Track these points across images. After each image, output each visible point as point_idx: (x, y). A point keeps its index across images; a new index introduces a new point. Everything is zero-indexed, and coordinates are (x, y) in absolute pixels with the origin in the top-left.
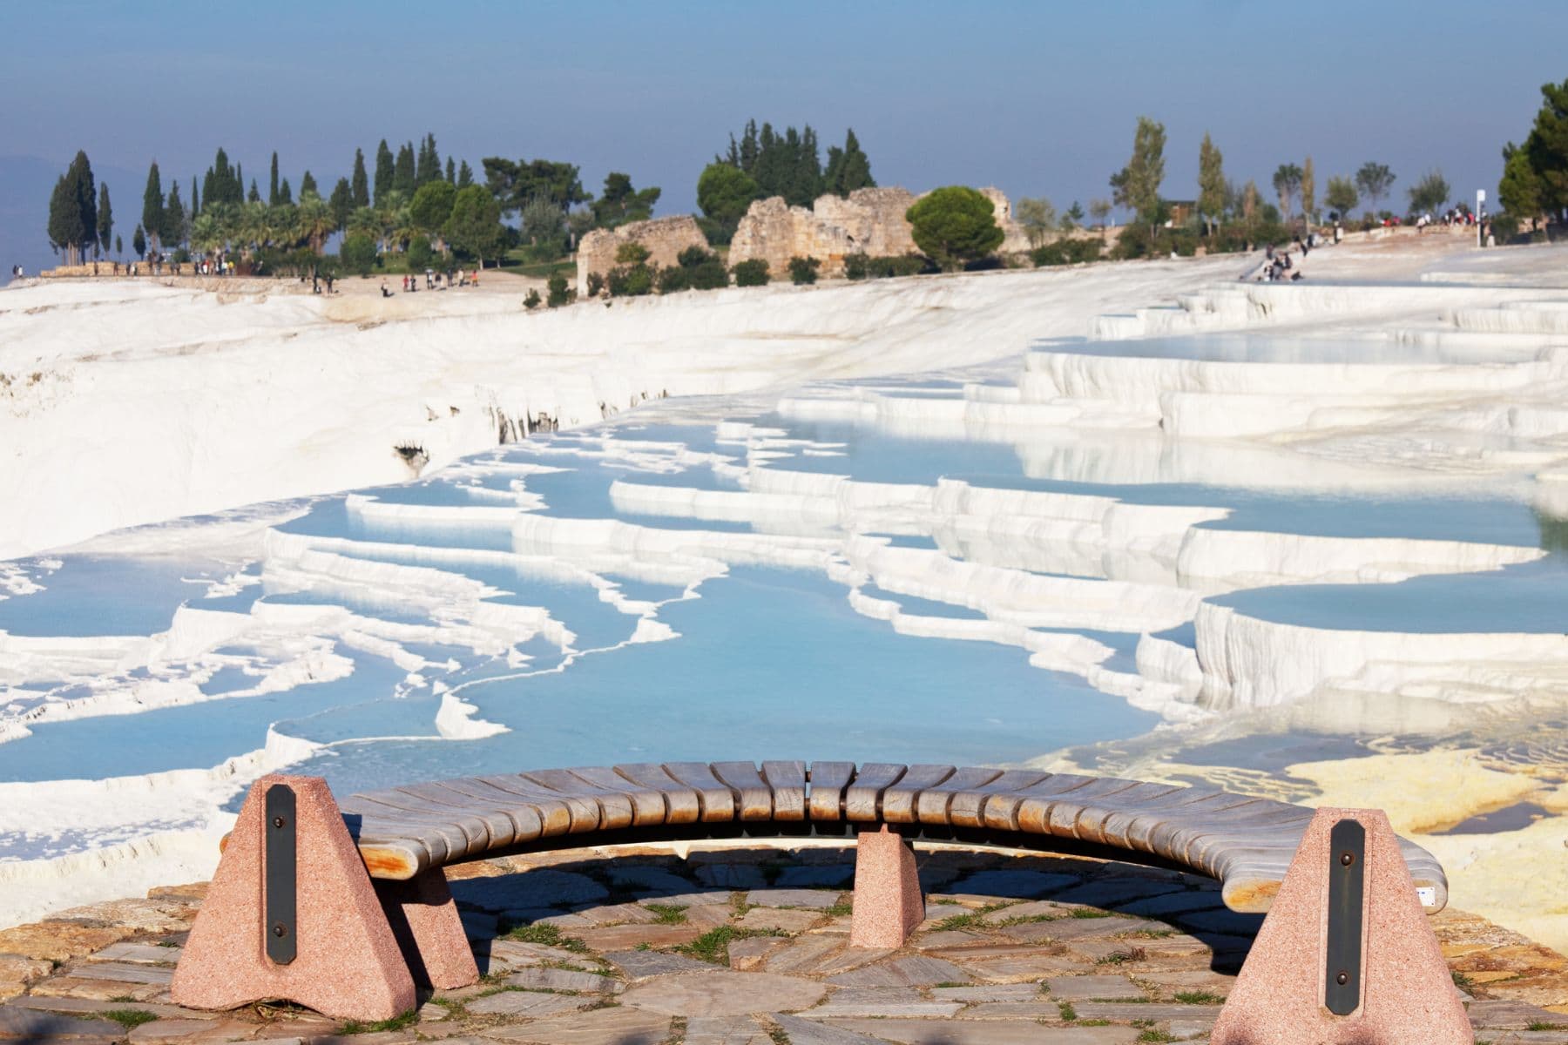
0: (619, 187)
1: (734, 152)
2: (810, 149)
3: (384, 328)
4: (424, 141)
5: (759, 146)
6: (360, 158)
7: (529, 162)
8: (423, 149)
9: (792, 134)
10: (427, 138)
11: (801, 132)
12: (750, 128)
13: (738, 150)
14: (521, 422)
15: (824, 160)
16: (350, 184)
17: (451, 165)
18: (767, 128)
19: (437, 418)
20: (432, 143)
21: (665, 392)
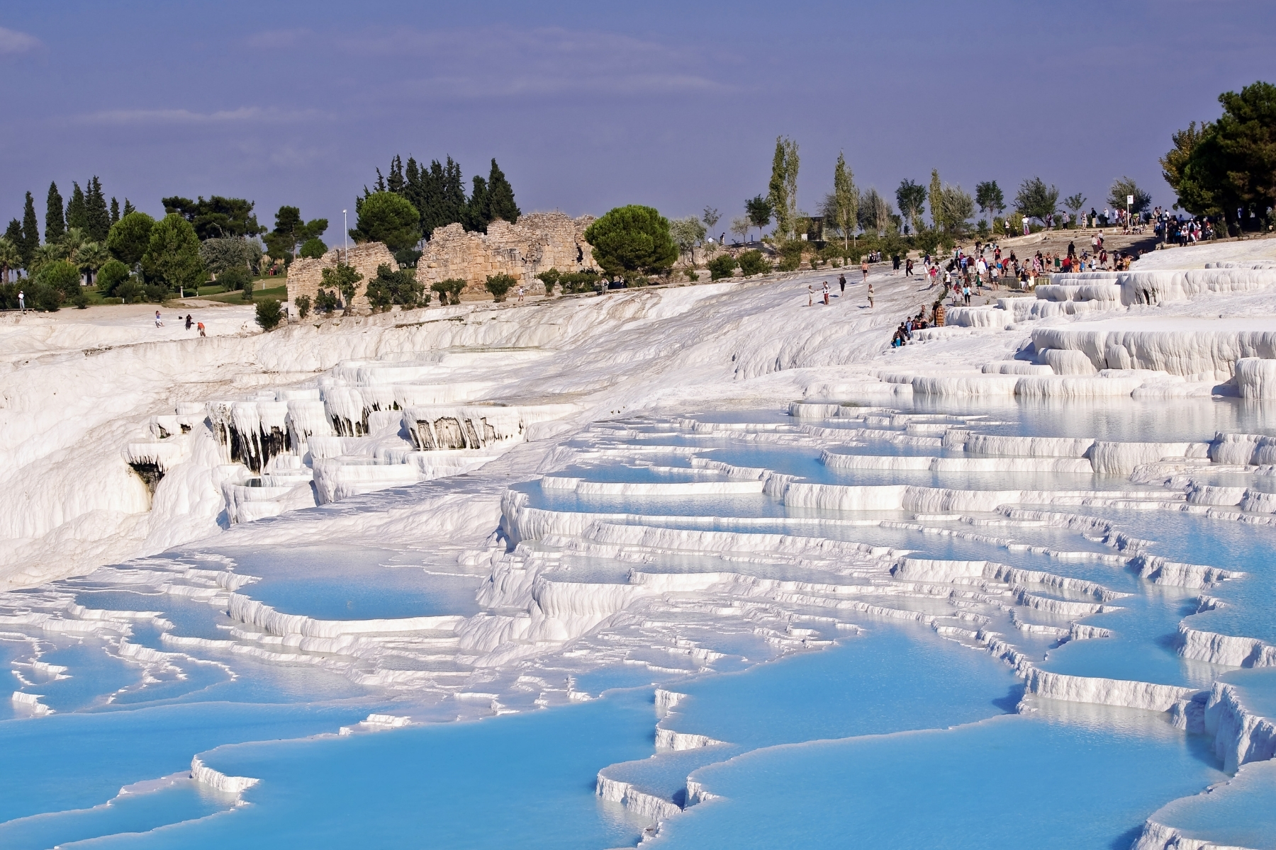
0: (288, 218)
1: (381, 184)
2: (455, 181)
3: (110, 353)
4: (89, 184)
5: (406, 179)
6: (29, 201)
7: (207, 199)
8: (90, 191)
9: (436, 167)
10: (92, 182)
11: (444, 165)
12: (396, 163)
13: (386, 183)
14: (254, 436)
15: (468, 191)
16: (22, 225)
17: (115, 204)
18: (412, 163)
19: (168, 435)
20: (97, 186)
21: (395, 403)
